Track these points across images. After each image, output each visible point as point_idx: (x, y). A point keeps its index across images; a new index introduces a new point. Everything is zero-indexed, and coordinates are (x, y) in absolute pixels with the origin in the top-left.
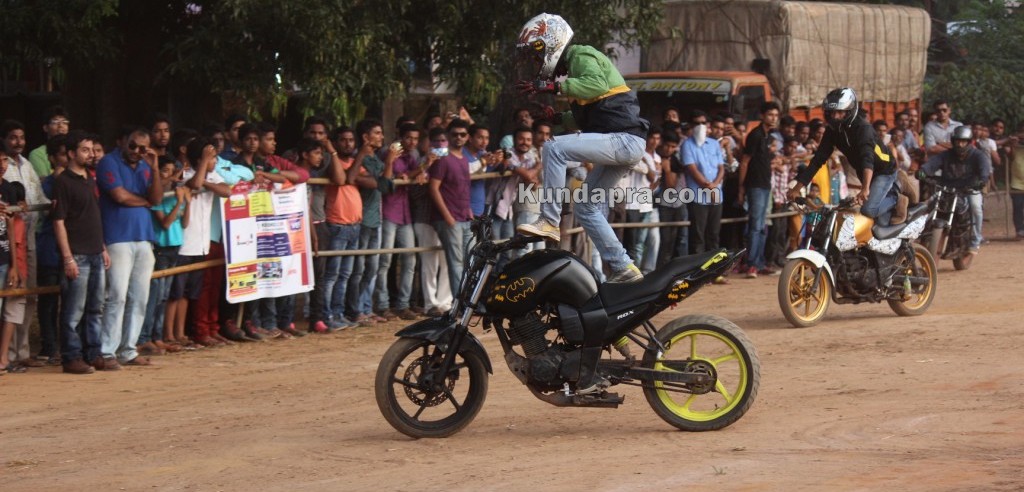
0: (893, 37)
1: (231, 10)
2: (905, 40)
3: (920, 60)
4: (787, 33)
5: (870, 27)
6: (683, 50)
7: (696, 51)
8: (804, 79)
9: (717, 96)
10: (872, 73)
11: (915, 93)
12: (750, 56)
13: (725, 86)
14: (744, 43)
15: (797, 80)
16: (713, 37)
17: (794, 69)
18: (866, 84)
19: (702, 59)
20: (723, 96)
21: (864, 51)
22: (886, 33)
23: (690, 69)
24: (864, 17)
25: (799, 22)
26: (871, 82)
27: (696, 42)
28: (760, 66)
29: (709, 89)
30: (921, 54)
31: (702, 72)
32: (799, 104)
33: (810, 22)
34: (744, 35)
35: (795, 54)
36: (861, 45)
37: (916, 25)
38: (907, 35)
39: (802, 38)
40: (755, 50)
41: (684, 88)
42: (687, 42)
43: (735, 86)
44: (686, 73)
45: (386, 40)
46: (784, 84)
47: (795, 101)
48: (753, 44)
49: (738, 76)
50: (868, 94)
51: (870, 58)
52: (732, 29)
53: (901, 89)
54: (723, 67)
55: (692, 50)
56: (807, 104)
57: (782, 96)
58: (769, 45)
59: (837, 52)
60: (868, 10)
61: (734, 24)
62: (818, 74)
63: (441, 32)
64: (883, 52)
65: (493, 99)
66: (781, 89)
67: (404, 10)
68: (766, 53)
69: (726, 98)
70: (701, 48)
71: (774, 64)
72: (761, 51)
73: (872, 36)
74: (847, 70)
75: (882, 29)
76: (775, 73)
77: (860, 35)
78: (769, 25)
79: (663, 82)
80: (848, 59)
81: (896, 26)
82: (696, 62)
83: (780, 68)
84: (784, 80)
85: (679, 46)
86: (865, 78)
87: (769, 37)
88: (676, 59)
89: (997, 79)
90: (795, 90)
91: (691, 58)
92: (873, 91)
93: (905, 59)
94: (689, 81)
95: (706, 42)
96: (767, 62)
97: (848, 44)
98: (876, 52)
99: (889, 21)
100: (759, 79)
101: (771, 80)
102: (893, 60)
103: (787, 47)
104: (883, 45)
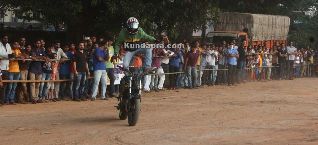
0: (280, 24)
1: (111, 12)
2: (283, 25)
3: (287, 30)
4: (253, 22)
5: (274, 21)
6: (225, 26)
7: (229, 26)
8: (257, 34)
9: (234, 38)
10: (274, 33)
11: (285, 38)
12: (243, 28)
13: (236, 35)
14: (241, 24)
15: (254, 34)
16: (233, 23)
17: (254, 31)
18: (272, 36)
19: (230, 28)
20: (235, 38)
21: (272, 27)
23: (227, 31)
24: (273, 19)
25: (256, 19)
26: (274, 35)
27: (229, 24)
28: (245, 30)
29: (232, 36)
30: (287, 28)
31: (230, 31)
32: (255, 40)
33: (259, 19)
34: (241, 22)
35: (254, 27)
36: (272, 26)
37: (286, 21)
38: (284, 23)
39: (256, 23)
40: (244, 26)
41: (225, 35)
42: (227, 24)
43: (239, 35)
44: (226, 32)
45: (150, 21)
46: (251, 35)
47: (254, 40)
48: (243, 25)
49: (239, 33)
50: (273, 38)
51: (274, 29)
52: (238, 21)
53: (281, 37)
54: (236, 30)
55: (228, 26)
56: (257, 40)
57: (251, 38)
58: (248, 25)
59: (265, 27)
60: (274, 17)
61: (239, 20)
62: (260, 33)
63: (164, 19)
64: (277, 27)
65: (176, 37)
66: (250, 37)
67: (155, 13)
68: (247, 27)
69: (236, 38)
70: (230, 25)
71: (249, 30)
73: (275, 23)
74: (268, 32)
75: (277, 22)
76: (249, 32)
77: (272, 23)
78: (248, 20)
79: (220, 34)
80: (268, 29)
81: (281, 21)
82: (229, 29)
83: (250, 31)
85: (225, 25)
86: (272, 34)
87: (248, 23)
88: (224, 28)
89: (306, 35)
90: (254, 37)
91: (227, 28)
92: (274, 38)
93: (283, 30)
94: (227, 34)
95: (231, 24)
96: (247, 30)
97: (268, 25)
98: (275, 28)
99: (279, 20)
100: (245, 34)
101: (248, 34)
102: (280, 30)
103: (252, 26)
104: (277, 26)
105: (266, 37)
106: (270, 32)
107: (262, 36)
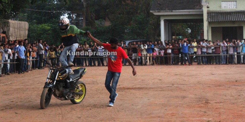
0: (23, 27)
2: (25, 28)
4: (9, 26)
5: (20, 25)
8: (12, 35)
10: (20, 34)
12: (2, 31)
15: (11, 35)
17: (10, 33)
18: (20, 36)
21: (20, 30)
22: (22, 27)
24: (20, 23)
25: (11, 24)
28: (4, 32)
32: (11, 40)
33: (13, 24)
35: (11, 30)
39: (11, 27)
40: (3, 29)
43: (1, 36)
46: (9, 36)
49: (1, 34)
51: (20, 31)
53: (24, 37)
57: (8, 38)
58: (6, 29)
59: (16, 30)
62: (14, 34)
66: (8, 37)
71: (7, 32)
72: (4, 29)
74: (17, 34)
75: (22, 26)
76: (7, 34)
77: (19, 27)
78: (6, 25)
80: (18, 31)
83: (8, 33)
84: (9, 35)
87: (6, 27)
90: (10, 37)
92: (21, 38)
93: (25, 32)
97: (18, 29)
99: (23, 24)
100: (4, 35)
101: (6, 35)
102: (23, 32)
103: (9, 30)
104: (22, 29)
105: (17, 38)
106: (18, 34)
107: (15, 37)
